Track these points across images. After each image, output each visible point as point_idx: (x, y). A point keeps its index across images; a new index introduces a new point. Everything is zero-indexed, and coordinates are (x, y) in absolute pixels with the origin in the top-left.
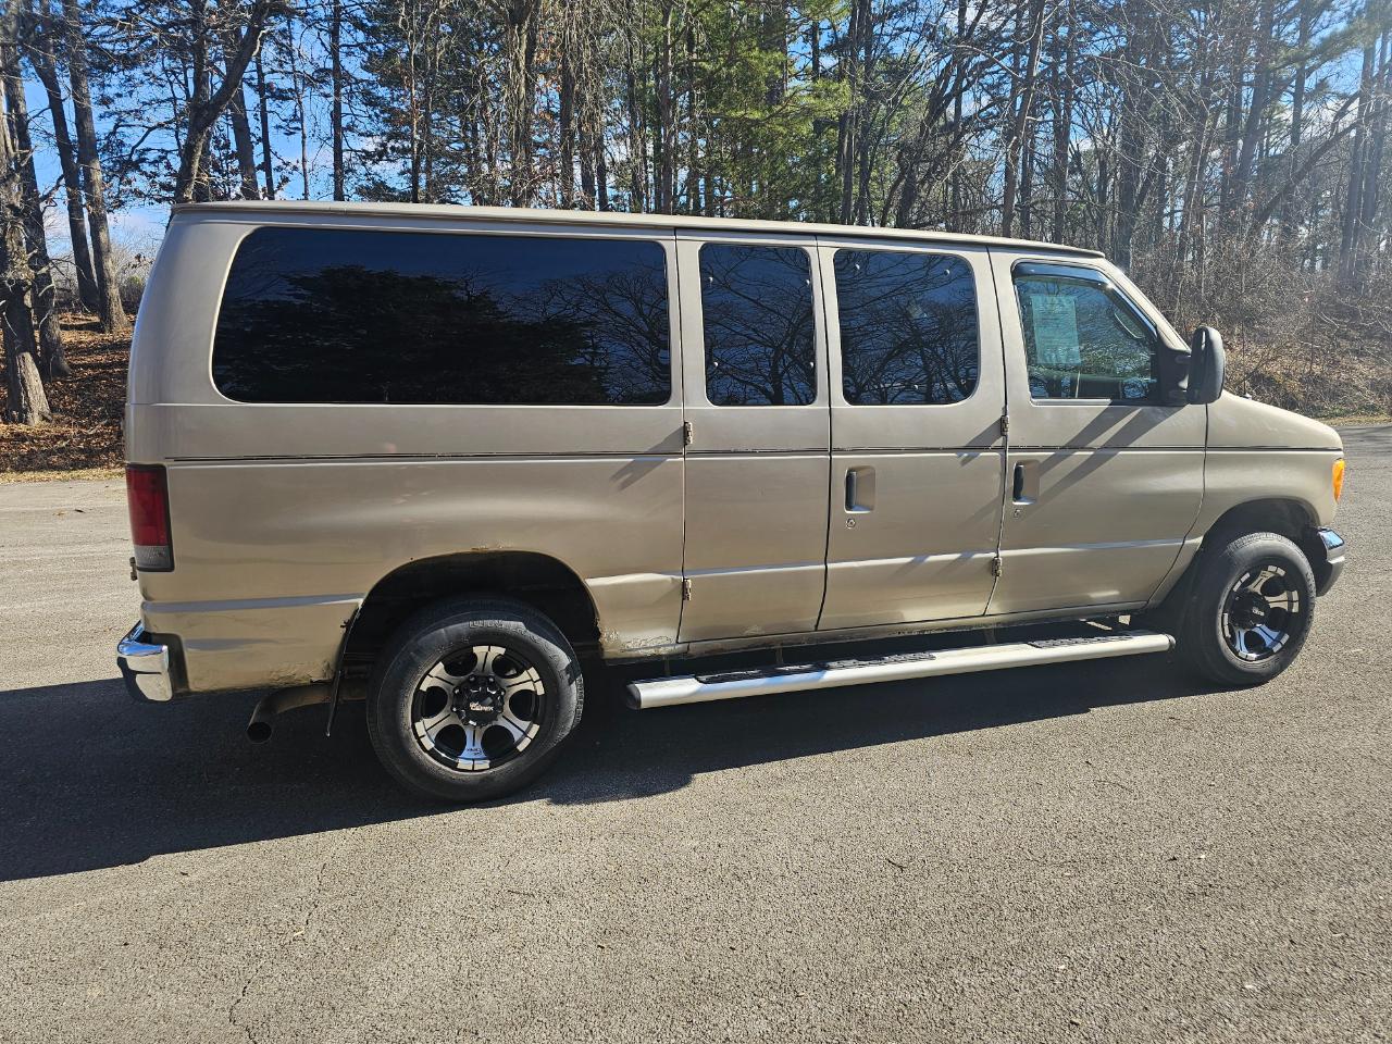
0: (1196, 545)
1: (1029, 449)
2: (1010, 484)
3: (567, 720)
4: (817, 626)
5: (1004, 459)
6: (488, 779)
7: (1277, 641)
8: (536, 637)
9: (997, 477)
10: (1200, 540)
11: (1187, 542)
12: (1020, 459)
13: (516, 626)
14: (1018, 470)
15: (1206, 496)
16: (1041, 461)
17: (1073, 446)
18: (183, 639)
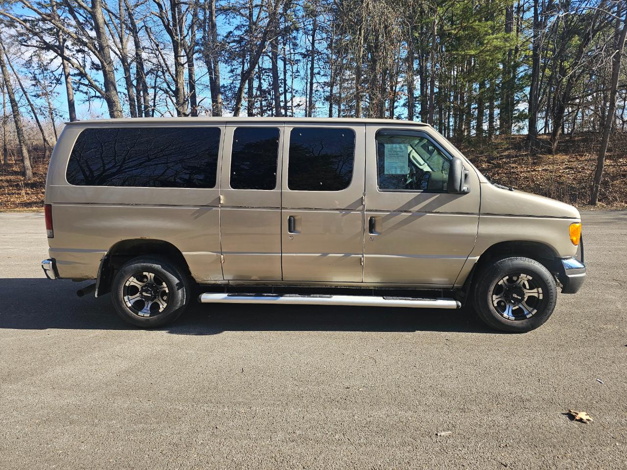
0: (475, 260)
1: (376, 211)
2: (367, 225)
3: (177, 303)
4: (282, 279)
5: (363, 215)
6: (147, 320)
7: (530, 312)
8: (165, 271)
9: (360, 223)
10: (478, 258)
11: (469, 258)
12: (372, 216)
13: (158, 267)
14: (371, 220)
15: (479, 236)
16: (383, 216)
17: (401, 211)
18: (57, 260)
